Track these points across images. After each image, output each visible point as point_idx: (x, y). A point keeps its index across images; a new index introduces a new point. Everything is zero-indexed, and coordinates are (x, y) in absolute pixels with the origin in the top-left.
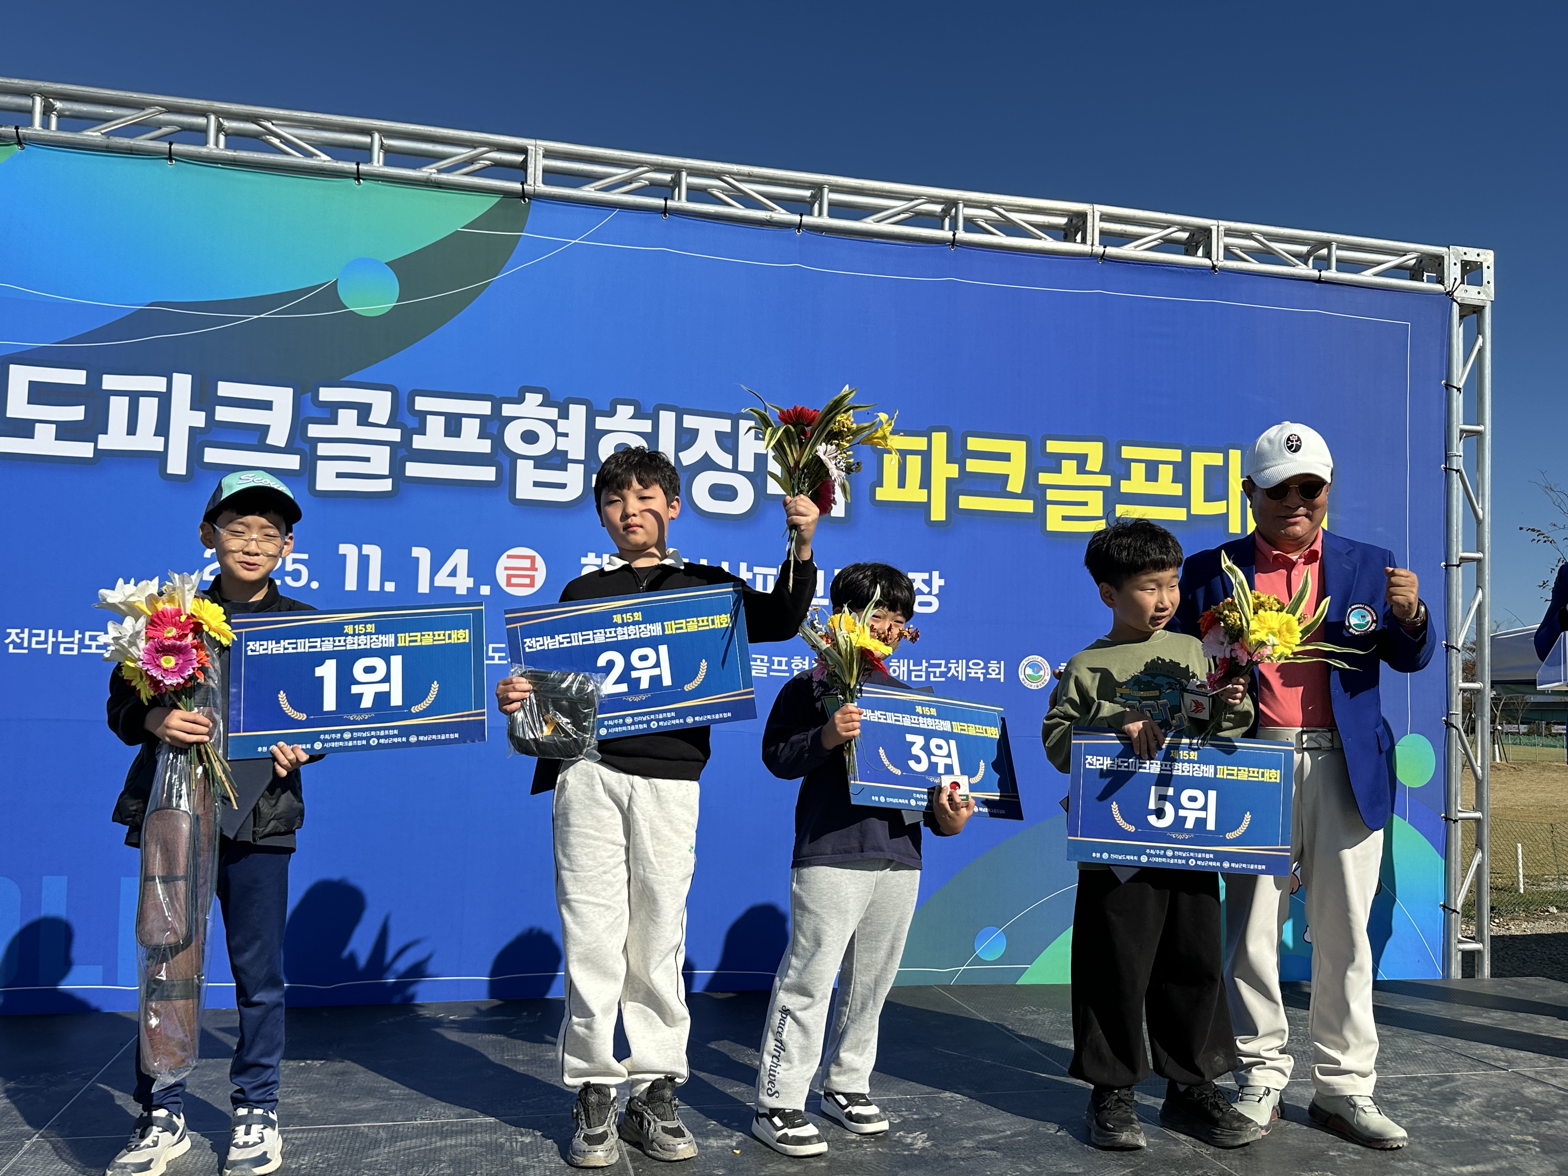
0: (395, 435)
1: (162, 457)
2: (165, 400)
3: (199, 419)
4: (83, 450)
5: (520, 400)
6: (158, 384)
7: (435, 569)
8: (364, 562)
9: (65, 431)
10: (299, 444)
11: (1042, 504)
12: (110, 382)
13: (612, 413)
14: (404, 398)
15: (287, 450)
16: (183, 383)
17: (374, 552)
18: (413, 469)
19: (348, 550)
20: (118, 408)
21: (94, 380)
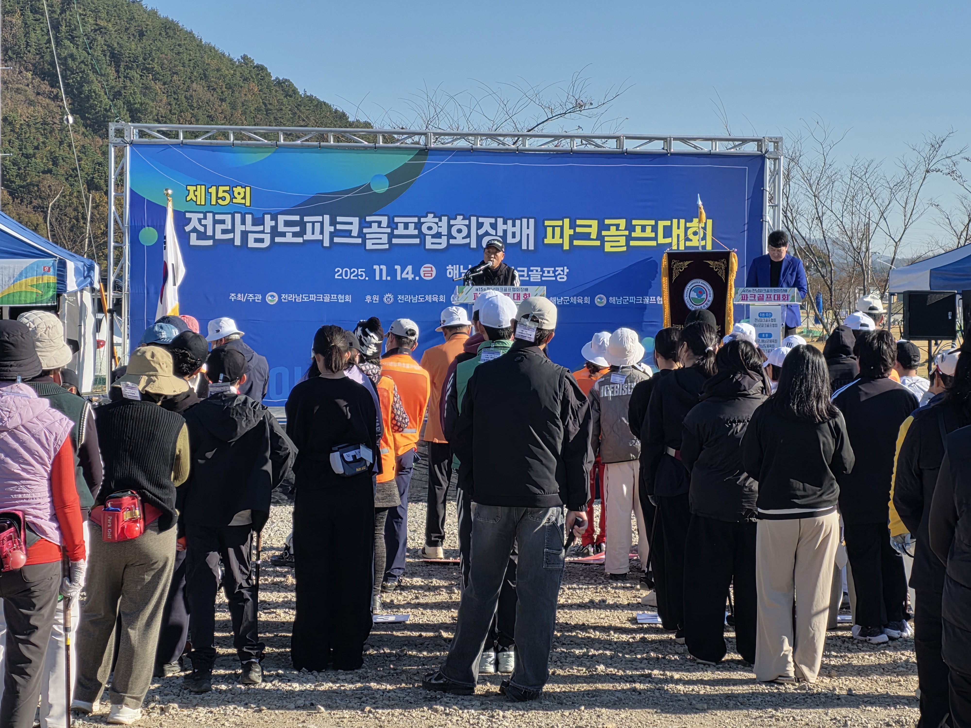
0: (389, 230)
1: (322, 241)
2: (322, 223)
3: (332, 229)
4: (300, 240)
5: (426, 216)
6: (320, 218)
7: (402, 272)
8: (381, 270)
9: (295, 235)
10: (361, 235)
11: (603, 242)
12: (306, 219)
13: (456, 219)
14: (391, 219)
15: (358, 237)
16: (327, 218)
17: (384, 267)
18: (395, 241)
19: (376, 267)
20: (309, 226)
21: (302, 219)
